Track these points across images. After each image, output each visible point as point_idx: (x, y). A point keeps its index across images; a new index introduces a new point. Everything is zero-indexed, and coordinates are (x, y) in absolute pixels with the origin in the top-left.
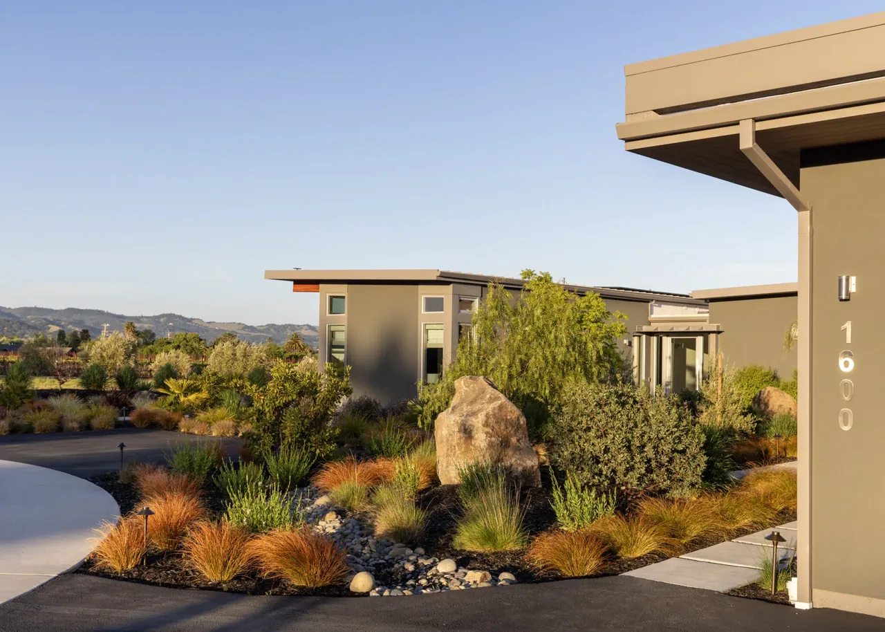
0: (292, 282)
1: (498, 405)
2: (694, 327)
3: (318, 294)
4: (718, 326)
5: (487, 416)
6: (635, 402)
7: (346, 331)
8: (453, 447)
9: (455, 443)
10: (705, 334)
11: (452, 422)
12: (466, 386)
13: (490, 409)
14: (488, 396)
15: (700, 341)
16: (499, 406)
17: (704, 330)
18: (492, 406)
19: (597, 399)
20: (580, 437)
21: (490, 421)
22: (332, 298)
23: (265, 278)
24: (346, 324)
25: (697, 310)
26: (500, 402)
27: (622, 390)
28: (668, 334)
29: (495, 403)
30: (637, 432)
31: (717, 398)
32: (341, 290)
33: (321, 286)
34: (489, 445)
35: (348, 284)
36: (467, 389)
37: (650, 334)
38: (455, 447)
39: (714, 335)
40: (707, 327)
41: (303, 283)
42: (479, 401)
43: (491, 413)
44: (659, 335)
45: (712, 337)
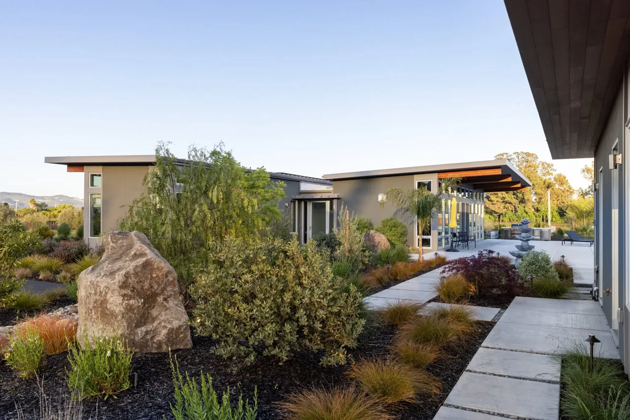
0: (66, 166)
1: (141, 263)
2: (325, 196)
3: (83, 174)
4: (338, 195)
5: (127, 276)
6: (287, 257)
7: (102, 198)
8: (90, 311)
9: (91, 306)
10: (331, 200)
11: (89, 283)
12: (113, 242)
13: (131, 268)
14: (133, 253)
15: (328, 203)
16: (143, 264)
17: (330, 197)
18: (134, 264)
19: (244, 256)
20: (225, 301)
21: (130, 281)
22: (93, 176)
23: (45, 162)
24: (101, 193)
25: (326, 187)
26: (144, 259)
27: (273, 244)
28: (310, 200)
29: (138, 260)
30: (288, 297)
31: (346, 240)
32: (99, 170)
33: (85, 167)
34: (126, 309)
35: (103, 166)
36: (114, 245)
37: (300, 200)
38: (91, 310)
39: (336, 200)
40: (332, 196)
41: (75, 166)
42: (124, 258)
43: (132, 272)
44: (306, 201)
45: (335, 202)
